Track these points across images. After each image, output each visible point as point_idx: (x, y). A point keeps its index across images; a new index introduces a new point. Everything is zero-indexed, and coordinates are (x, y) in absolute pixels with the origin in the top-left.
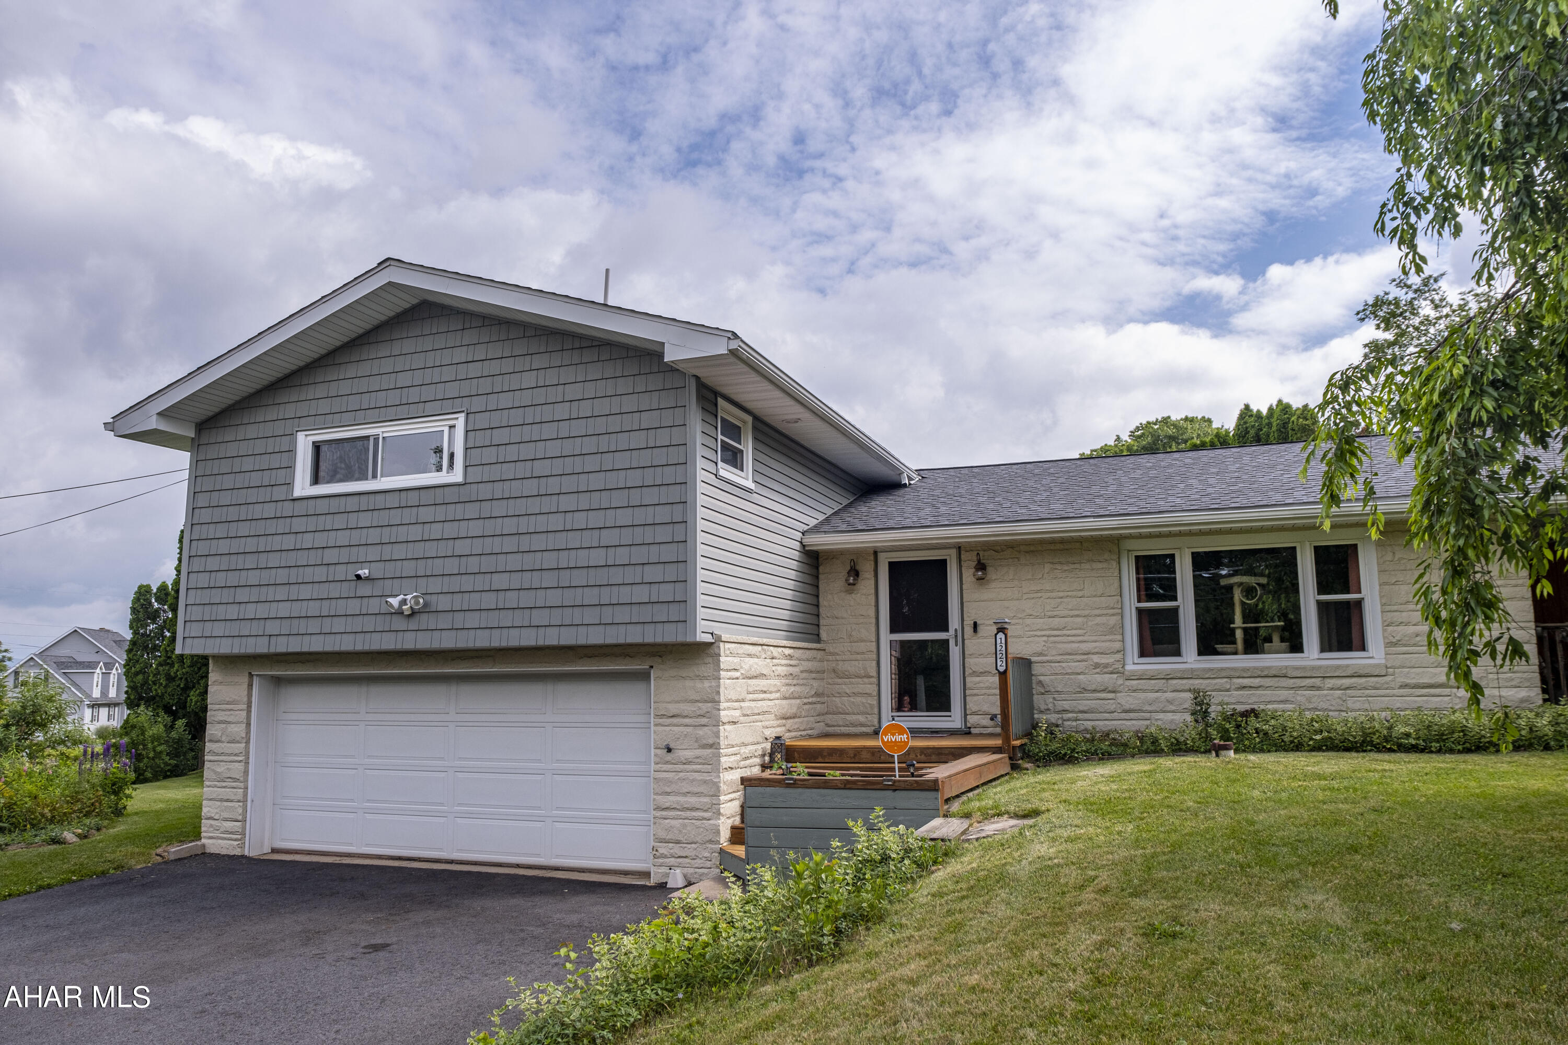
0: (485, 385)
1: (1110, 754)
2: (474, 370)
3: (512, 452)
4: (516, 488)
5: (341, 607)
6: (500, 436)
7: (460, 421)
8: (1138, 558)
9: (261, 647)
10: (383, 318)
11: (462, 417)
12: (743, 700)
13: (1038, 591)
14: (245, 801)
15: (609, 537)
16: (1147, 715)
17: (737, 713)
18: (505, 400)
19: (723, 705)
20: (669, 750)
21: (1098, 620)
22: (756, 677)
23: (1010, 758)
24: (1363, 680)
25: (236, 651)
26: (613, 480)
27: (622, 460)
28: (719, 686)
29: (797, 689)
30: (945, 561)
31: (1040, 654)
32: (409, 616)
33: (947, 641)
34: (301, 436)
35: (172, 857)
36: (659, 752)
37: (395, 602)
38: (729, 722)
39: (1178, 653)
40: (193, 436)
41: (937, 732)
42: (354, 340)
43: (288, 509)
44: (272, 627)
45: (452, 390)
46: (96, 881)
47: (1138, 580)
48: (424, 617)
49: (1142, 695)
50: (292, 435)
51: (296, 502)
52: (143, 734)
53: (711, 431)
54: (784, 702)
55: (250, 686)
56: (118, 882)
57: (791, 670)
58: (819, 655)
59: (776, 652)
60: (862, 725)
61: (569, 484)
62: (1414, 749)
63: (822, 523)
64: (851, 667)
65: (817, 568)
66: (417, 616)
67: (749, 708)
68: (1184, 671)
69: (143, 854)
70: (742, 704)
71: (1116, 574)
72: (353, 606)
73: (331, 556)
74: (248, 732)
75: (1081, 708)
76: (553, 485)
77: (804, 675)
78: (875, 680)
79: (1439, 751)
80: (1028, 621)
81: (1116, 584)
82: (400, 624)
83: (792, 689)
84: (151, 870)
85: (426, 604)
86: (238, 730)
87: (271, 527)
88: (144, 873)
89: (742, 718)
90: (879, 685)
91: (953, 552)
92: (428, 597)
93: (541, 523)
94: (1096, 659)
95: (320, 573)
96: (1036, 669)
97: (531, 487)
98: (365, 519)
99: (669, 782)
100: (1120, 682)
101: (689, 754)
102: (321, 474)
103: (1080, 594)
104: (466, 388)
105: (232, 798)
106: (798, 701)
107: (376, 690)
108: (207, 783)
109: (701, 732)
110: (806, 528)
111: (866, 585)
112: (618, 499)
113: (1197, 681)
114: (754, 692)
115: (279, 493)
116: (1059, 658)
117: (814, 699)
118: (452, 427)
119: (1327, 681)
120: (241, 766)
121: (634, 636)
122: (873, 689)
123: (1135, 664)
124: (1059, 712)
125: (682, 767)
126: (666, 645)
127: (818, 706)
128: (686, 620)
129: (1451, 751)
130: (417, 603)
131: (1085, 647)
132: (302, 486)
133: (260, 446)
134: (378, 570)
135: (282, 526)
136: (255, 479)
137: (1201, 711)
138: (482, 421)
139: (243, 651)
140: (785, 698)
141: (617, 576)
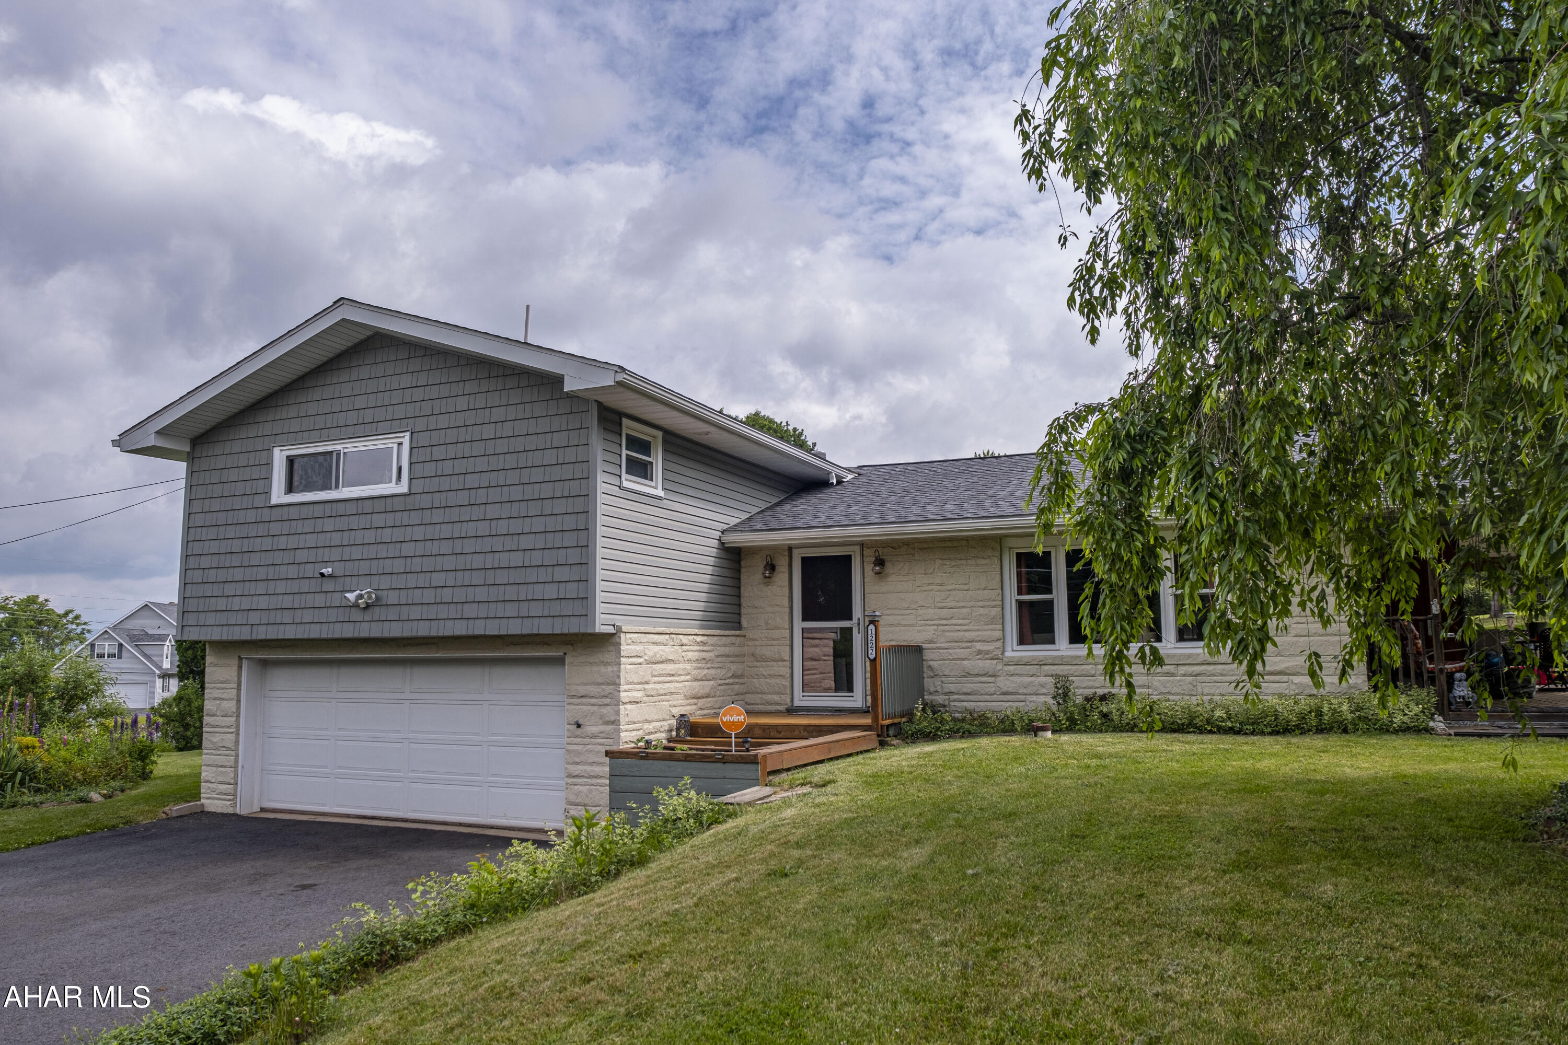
0: (426, 408)
1: (970, 732)
2: (418, 394)
3: (448, 467)
4: (452, 498)
5: (310, 600)
6: (438, 453)
7: (406, 439)
8: (1019, 555)
9: (244, 634)
10: (343, 348)
11: (407, 435)
12: (647, 683)
13: (929, 585)
14: (236, 767)
15: (526, 542)
16: (1022, 697)
17: (639, 695)
18: (443, 421)
19: (622, 688)
20: (579, 726)
21: (982, 611)
22: (662, 662)
23: (879, 736)
24: (1212, 667)
25: (224, 638)
26: (529, 491)
27: (537, 475)
28: (619, 671)
29: (712, 672)
30: (850, 556)
31: (931, 642)
32: (365, 608)
33: (850, 629)
34: (277, 451)
35: (174, 815)
36: (571, 727)
37: (351, 596)
38: (630, 702)
39: (1052, 642)
40: (188, 449)
41: (840, 711)
42: (320, 367)
43: (266, 514)
44: (254, 618)
45: (399, 412)
46: (106, 833)
47: (1019, 574)
48: (377, 609)
49: (1018, 680)
50: (270, 451)
51: (274, 510)
52: (189, 705)
53: (615, 448)
54: (695, 684)
55: (240, 667)
56: (123, 835)
57: (704, 655)
58: (738, 641)
59: (685, 639)
60: (777, 704)
61: (494, 495)
62: (1232, 731)
63: (743, 522)
64: (767, 652)
65: (739, 562)
66: (371, 610)
67: (653, 689)
68: (1055, 658)
69: (151, 812)
70: (646, 686)
71: (998, 569)
72: (320, 600)
73: (301, 556)
74: (238, 708)
75: (965, 690)
76: (481, 496)
77: (720, 659)
78: (788, 664)
79: (1253, 733)
80: (921, 612)
81: (998, 578)
82: (356, 615)
83: (706, 671)
84: (153, 825)
85: (378, 598)
86: (230, 705)
87: (253, 530)
88: (147, 828)
89: (646, 699)
90: (792, 668)
91: (857, 548)
92: (380, 593)
93: (471, 528)
94: (979, 646)
95: (293, 571)
96: (927, 655)
97: (463, 497)
98: (329, 524)
99: (578, 753)
100: (999, 667)
101: (594, 729)
102: (296, 483)
103: (966, 587)
104: (411, 410)
105: (226, 764)
106: (712, 683)
107: (345, 671)
108: (205, 751)
109: (604, 710)
110: (726, 527)
111: (781, 577)
112: (534, 508)
113: (1066, 667)
114: (659, 676)
115: (259, 501)
116: (946, 645)
117: (731, 681)
118: (400, 444)
119: (1181, 668)
120: (232, 737)
121: (545, 627)
122: (786, 671)
123: (1014, 651)
124: (946, 694)
125: (588, 740)
126: (576, 635)
127: (737, 687)
128: (588, 614)
129: (1263, 733)
130: (370, 598)
131: (969, 635)
132: (278, 495)
133: (243, 460)
134: (339, 569)
135: (262, 529)
136: (240, 488)
137: (1063, 693)
138: (424, 439)
139: (230, 638)
140: (696, 680)
141: (532, 575)
